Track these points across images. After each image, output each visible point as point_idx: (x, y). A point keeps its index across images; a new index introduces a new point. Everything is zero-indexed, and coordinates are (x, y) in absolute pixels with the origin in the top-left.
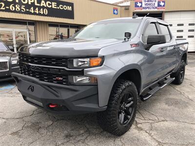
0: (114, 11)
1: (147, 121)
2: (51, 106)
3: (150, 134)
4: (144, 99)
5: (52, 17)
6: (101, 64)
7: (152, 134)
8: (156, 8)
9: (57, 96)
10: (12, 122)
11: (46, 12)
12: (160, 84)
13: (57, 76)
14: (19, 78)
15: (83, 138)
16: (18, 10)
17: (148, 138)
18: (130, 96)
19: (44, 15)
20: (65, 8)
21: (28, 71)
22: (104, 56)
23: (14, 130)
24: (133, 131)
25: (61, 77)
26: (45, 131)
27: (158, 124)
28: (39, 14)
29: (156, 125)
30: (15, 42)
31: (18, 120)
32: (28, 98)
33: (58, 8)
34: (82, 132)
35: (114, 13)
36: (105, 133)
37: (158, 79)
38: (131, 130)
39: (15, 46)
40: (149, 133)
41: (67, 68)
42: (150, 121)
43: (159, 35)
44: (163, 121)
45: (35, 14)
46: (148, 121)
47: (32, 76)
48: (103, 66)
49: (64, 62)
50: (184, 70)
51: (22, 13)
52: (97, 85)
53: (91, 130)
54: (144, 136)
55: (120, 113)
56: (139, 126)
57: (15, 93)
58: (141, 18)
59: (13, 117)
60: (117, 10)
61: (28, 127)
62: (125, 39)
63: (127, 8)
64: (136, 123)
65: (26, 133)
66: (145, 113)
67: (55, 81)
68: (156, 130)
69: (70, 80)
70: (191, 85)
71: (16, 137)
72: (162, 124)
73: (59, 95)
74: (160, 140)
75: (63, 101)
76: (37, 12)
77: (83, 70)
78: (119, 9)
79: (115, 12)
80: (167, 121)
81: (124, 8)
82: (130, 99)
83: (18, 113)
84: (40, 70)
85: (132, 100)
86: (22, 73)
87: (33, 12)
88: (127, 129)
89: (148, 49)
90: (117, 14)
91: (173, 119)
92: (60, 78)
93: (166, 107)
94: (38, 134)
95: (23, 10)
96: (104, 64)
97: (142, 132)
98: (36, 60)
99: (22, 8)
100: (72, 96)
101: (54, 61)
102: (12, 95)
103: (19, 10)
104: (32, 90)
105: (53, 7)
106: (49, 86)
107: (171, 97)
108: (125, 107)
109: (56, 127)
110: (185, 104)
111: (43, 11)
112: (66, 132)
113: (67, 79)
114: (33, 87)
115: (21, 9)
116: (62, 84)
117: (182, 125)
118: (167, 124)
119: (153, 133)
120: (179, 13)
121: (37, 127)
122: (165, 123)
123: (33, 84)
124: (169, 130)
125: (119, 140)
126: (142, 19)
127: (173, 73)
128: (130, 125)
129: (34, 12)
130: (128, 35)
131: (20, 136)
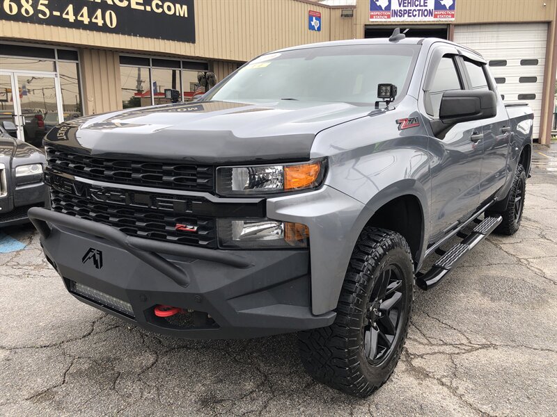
0: (311, 20)
1: (436, 349)
2: (159, 314)
3: (454, 391)
4: (429, 283)
5: (129, 35)
6: (319, 184)
7: (461, 391)
8: (430, 13)
9: (181, 283)
10: (30, 360)
11: (112, 19)
12: (466, 235)
13: (180, 221)
14: (52, 225)
15: (256, 406)
16: (27, 11)
17: (451, 403)
18: (394, 277)
19: (105, 29)
20: (169, 8)
21: (82, 203)
22: (326, 158)
23: (39, 384)
24: (401, 381)
25: (194, 223)
26: (136, 387)
27: (472, 357)
28: (92, 27)
29: (467, 360)
30: (18, 111)
31: (48, 352)
32: (81, 288)
33: (148, 8)
34: (249, 386)
35: (311, 28)
36: (319, 387)
37: (460, 223)
38: (394, 377)
39: (19, 121)
40: (449, 388)
41: (213, 193)
42: (448, 349)
43: (466, 91)
44: (484, 346)
45: (78, 25)
46: (442, 349)
47: (96, 219)
48: (324, 188)
49: (203, 175)
50: (522, 195)
51: (41, 22)
52: (308, 248)
53: (273, 378)
54: (435, 394)
55: (368, 328)
56: (417, 362)
57: (29, 264)
58: (415, 40)
59: (30, 343)
60: (319, 18)
61: (80, 373)
62: (377, 104)
63: (347, 13)
64: (408, 354)
65: (76, 393)
66: (428, 322)
67: (172, 234)
68: (469, 375)
69: (221, 234)
70: (543, 237)
71: (46, 408)
72: (483, 357)
73: (188, 279)
74: (486, 408)
75: (201, 298)
76: (86, 20)
77: (264, 202)
78: (325, 13)
79: (315, 23)
80: (495, 347)
81: (339, 12)
82: (394, 285)
83: (44, 329)
84: (123, 200)
85: (398, 289)
86: (58, 209)
87: (71, 18)
88: (385, 375)
89: (441, 133)
90: (319, 29)
91: (513, 342)
92: (189, 228)
93: (486, 303)
94: (114, 397)
95: (44, 14)
96: (327, 182)
97: (427, 382)
98: (109, 168)
99: (40, 7)
100: (227, 282)
101: (169, 173)
102: (19, 272)
103: (31, 12)
104: (98, 264)
105: (134, 6)
106: (154, 252)
107: (493, 272)
108: (380, 310)
109: (169, 372)
110: (539, 295)
111: (104, 18)
112: (199, 388)
113: (212, 228)
114: (100, 253)
115: (37, 11)
116: (195, 243)
117: (540, 359)
118: (497, 357)
119: (463, 385)
120: (495, 28)
121: (109, 373)
122: (491, 353)
123: (99, 245)
124: (506, 377)
125: (365, 409)
126: (420, 43)
127: (497, 204)
128: (393, 361)
129: (76, 20)
130: (388, 93)
131: (59, 406)
